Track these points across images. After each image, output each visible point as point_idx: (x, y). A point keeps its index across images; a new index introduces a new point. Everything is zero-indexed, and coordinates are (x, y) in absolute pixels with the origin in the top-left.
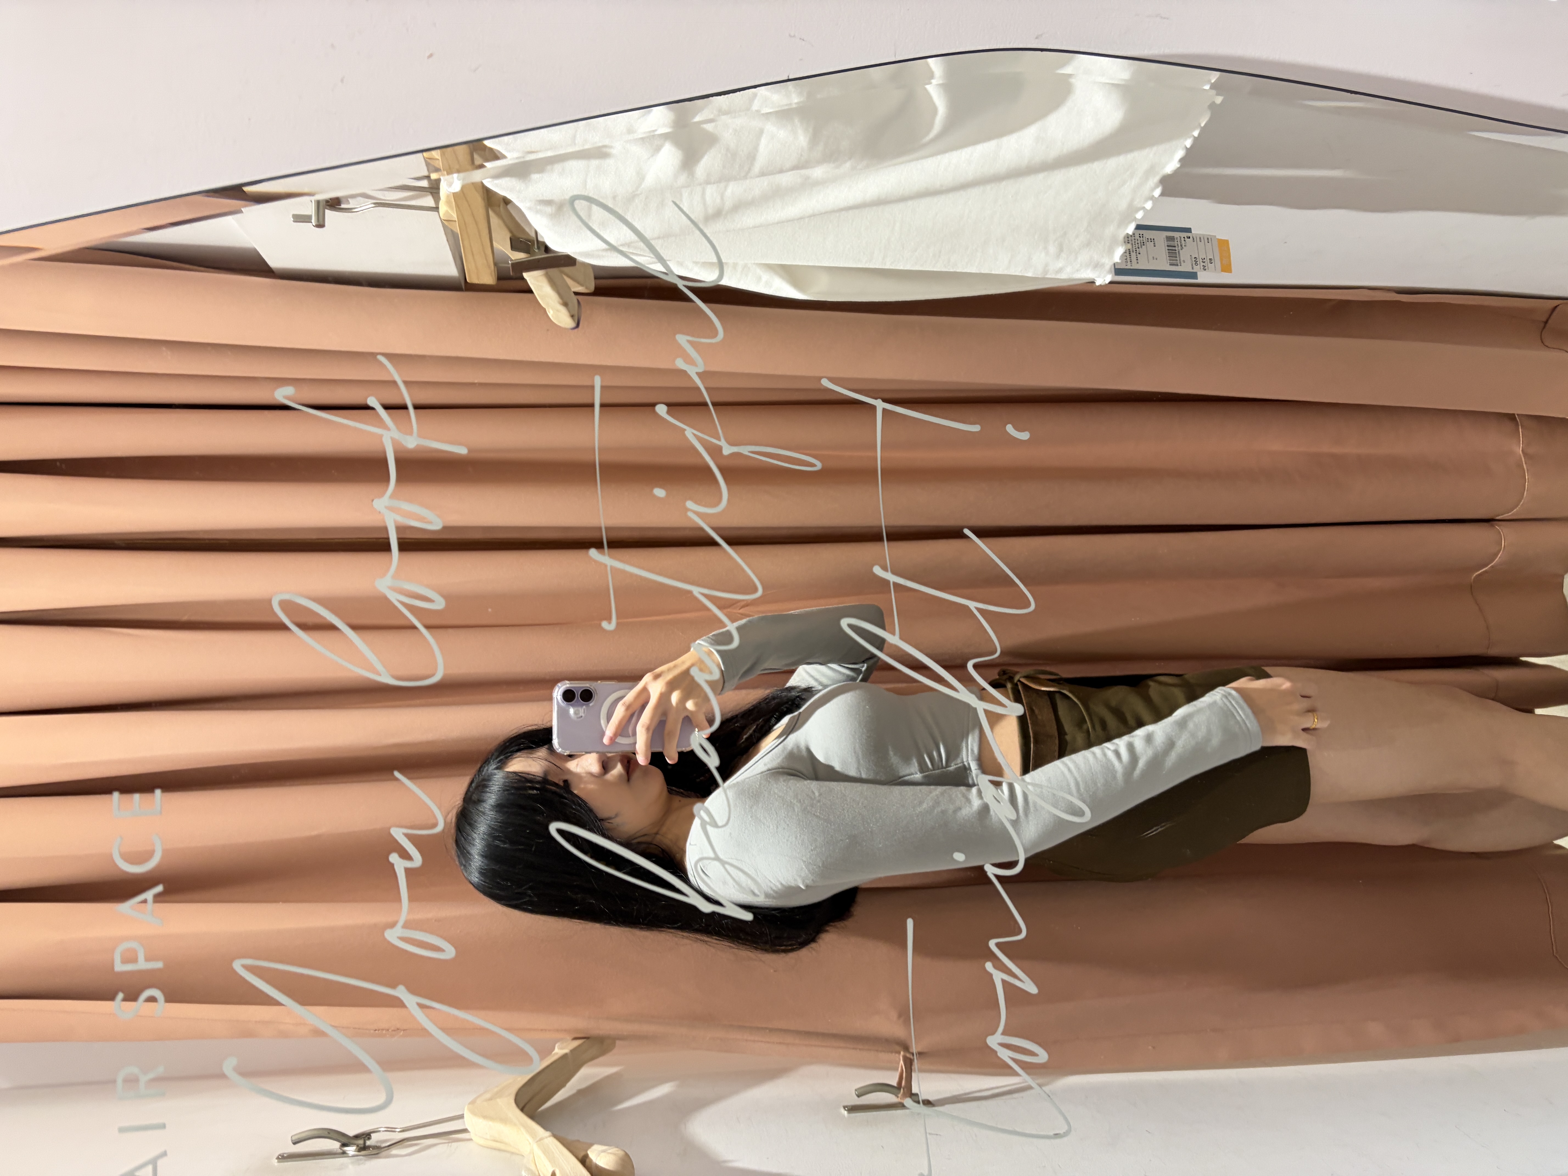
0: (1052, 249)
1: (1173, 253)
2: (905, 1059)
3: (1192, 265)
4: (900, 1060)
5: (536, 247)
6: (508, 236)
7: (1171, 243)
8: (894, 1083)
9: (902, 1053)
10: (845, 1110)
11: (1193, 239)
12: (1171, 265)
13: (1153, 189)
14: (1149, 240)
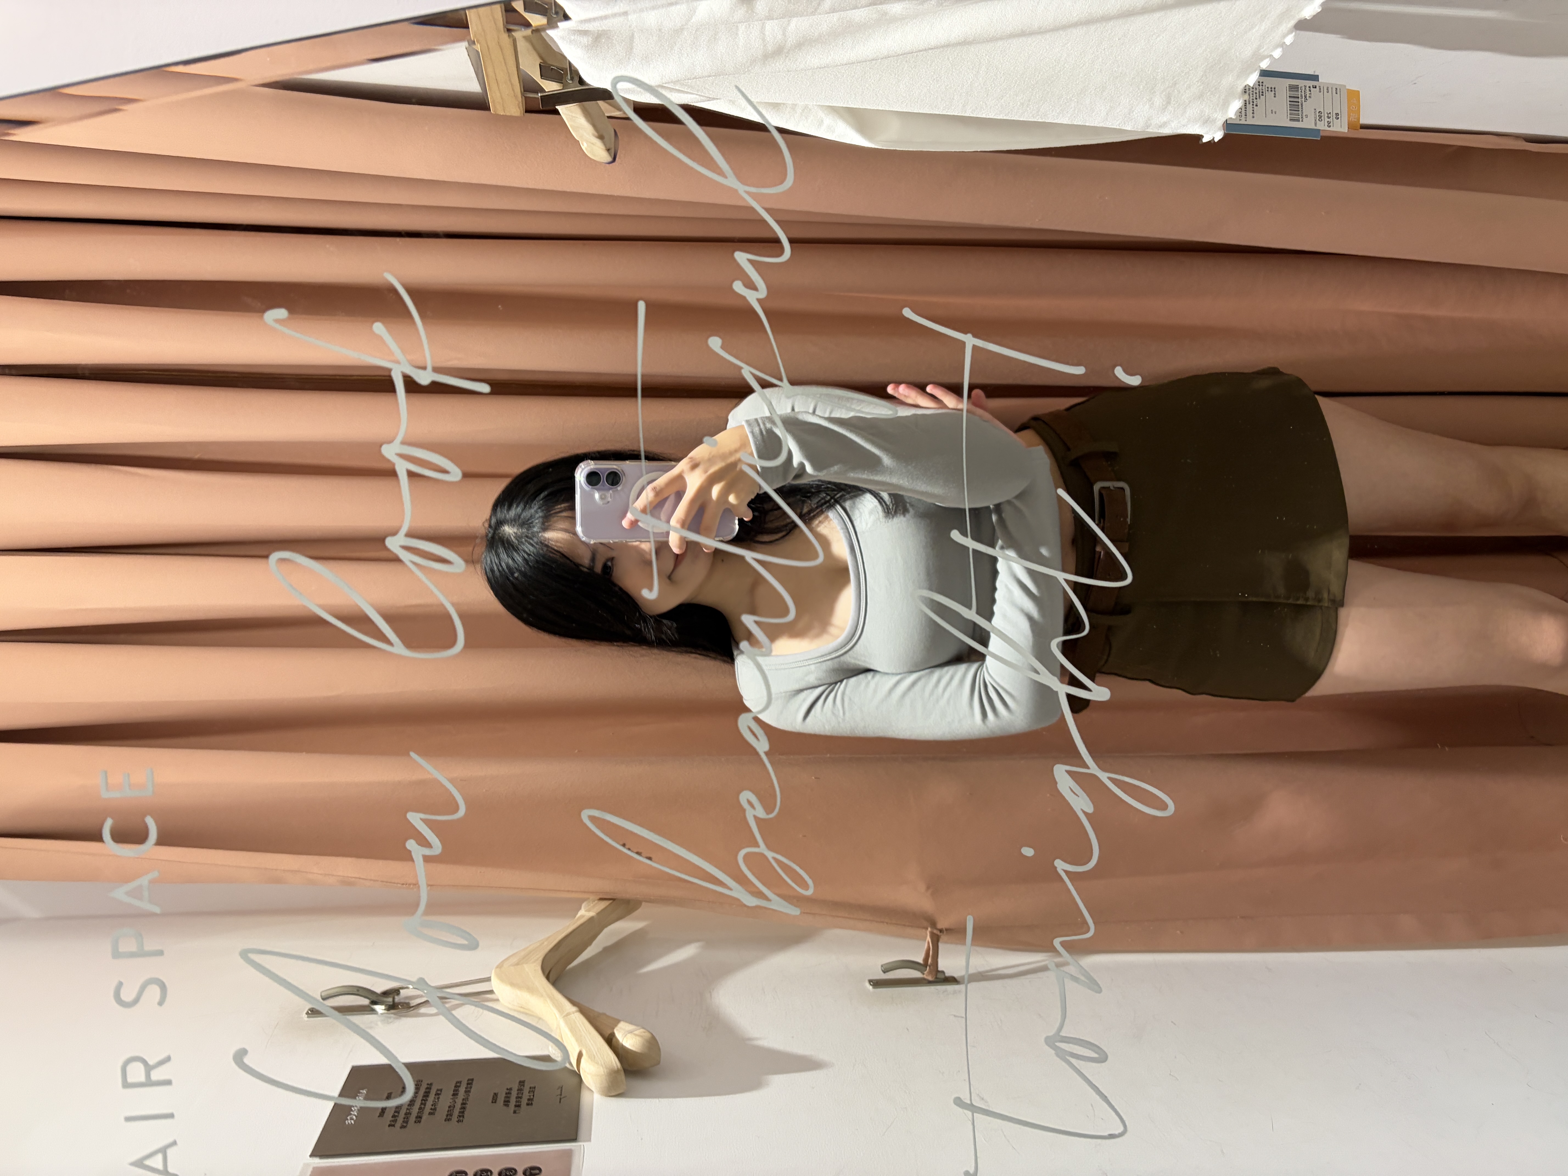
0: (1158, 101)
1: (1295, 105)
2: (933, 935)
3: (1316, 120)
4: (927, 935)
5: (569, 77)
6: (538, 61)
7: (1294, 94)
8: (920, 960)
9: (929, 929)
10: (871, 985)
11: (1320, 89)
12: (1291, 120)
13: (1285, 36)
14: (1270, 89)
